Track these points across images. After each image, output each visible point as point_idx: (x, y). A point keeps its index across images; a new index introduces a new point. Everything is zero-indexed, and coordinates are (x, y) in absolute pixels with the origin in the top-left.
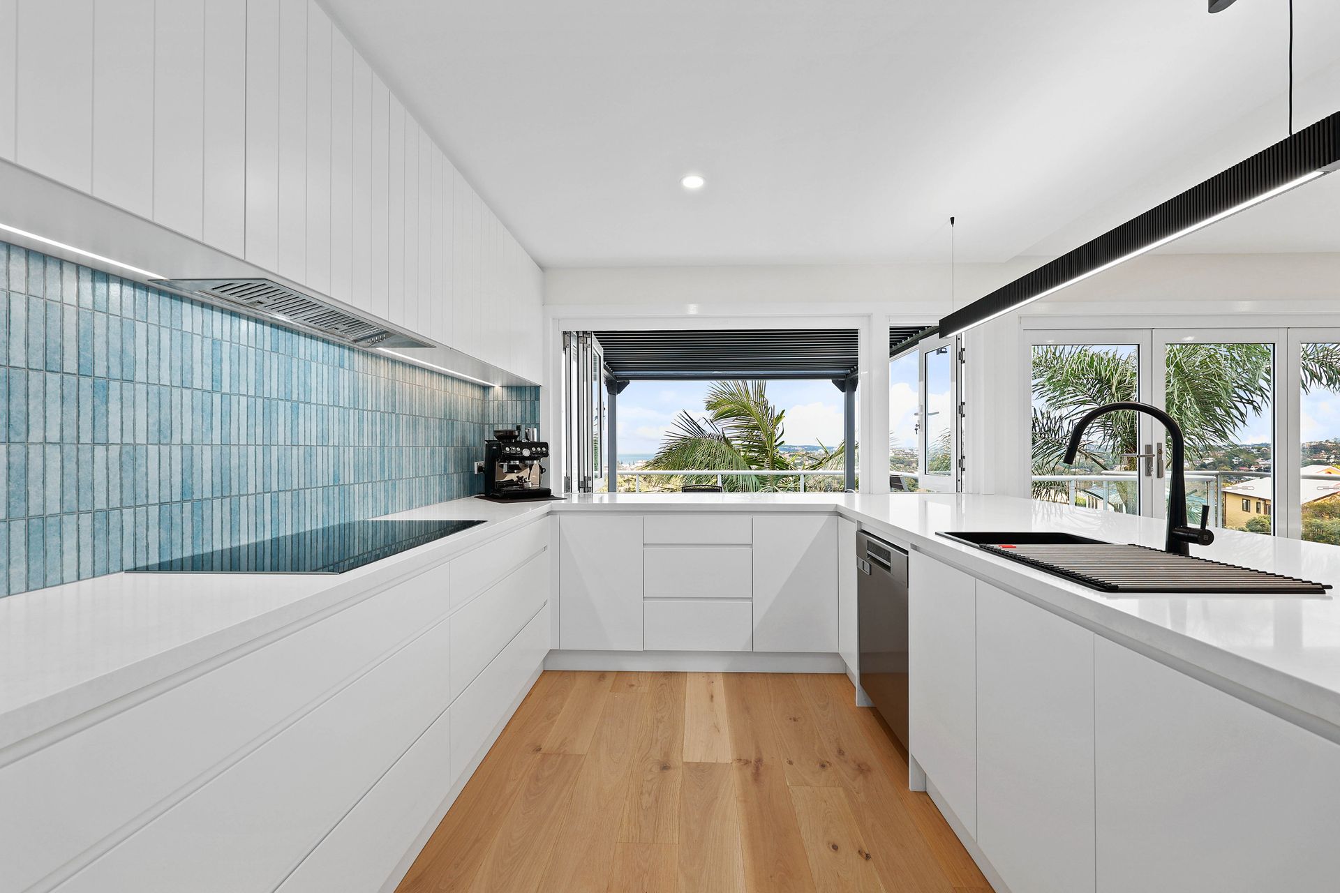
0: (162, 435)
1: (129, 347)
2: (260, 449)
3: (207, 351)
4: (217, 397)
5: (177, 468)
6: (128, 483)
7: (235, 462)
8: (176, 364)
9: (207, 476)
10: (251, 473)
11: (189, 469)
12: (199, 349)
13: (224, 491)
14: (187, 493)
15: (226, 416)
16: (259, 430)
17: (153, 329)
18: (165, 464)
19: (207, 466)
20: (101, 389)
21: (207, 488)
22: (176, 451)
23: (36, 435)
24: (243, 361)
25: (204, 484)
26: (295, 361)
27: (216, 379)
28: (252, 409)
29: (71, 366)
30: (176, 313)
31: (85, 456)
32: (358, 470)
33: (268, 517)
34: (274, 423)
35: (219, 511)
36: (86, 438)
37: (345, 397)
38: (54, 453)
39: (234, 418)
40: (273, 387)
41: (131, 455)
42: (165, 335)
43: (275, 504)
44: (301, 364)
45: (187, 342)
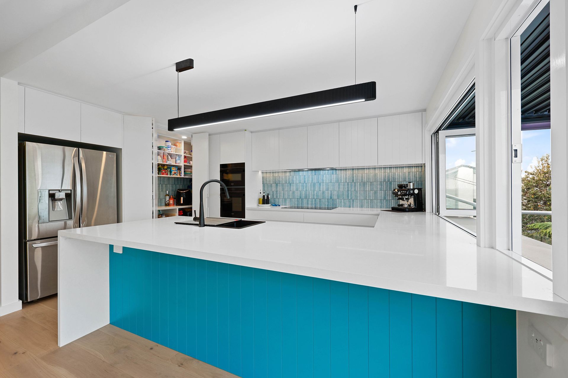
0: (297, 190)
1: (293, 179)
2: (312, 192)
3: (303, 177)
4: (305, 184)
5: (299, 194)
6: (293, 196)
7: (308, 193)
8: (299, 180)
9: (303, 195)
10: (311, 195)
11: (301, 194)
12: (302, 177)
13: (306, 197)
14: (300, 197)
15: (306, 187)
16: (312, 188)
17: (296, 176)
18: (297, 193)
19: (303, 194)
20: (291, 185)
21: (303, 197)
22: (299, 192)
23: (285, 190)
24: (309, 178)
25: (303, 196)
26: (320, 176)
27: (305, 181)
28: (311, 185)
29: (288, 183)
30: (299, 173)
31: (289, 192)
32: (338, 196)
33: (314, 203)
34: (315, 187)
35: (305, 201)
36: (289, 190)
37: (334, 180)
38: (286, 192)
39: (308, 187)
40: (315, 181)
41: (294, 192)
42: (297, 176)
43: (315, 201)
44: (321, 176)
45: (300, 177)
